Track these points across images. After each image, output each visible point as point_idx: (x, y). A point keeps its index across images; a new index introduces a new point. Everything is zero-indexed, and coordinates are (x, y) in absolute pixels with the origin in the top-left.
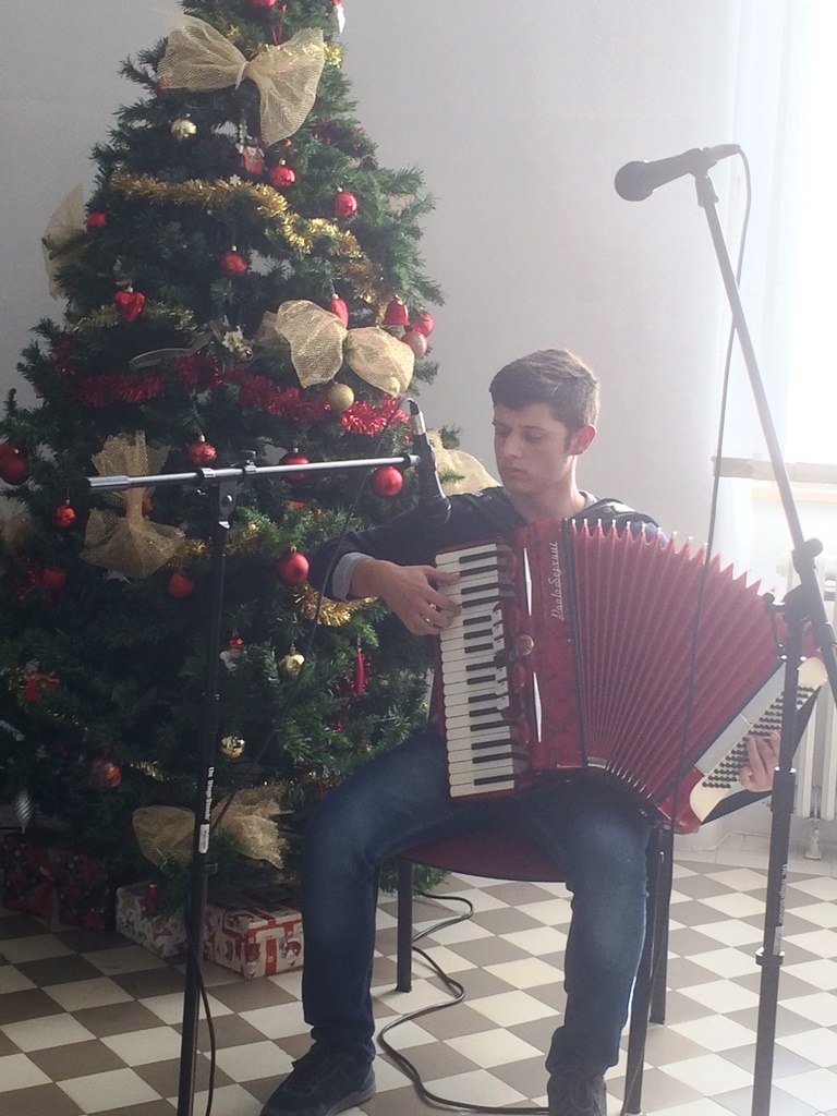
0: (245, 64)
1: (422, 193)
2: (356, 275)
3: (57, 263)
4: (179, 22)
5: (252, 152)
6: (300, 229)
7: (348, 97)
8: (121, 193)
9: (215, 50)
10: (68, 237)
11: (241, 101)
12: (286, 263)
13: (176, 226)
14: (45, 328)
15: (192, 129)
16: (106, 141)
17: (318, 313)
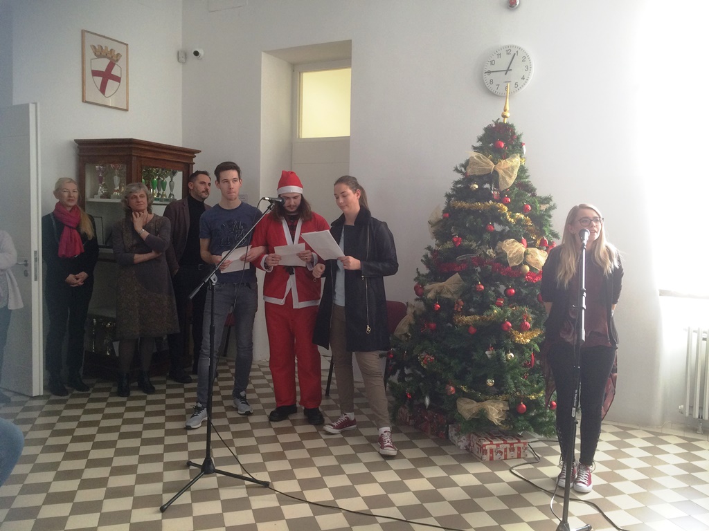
0: (494, 166)
1: (552, 203)
2: (530, 231)
3: (433, 229)
4: (474, 154)
5: (495, 193)
6: (512, 217)
7: (527, 174)
8: (454, 207)
9: (485, 162)
10: (436, 221)
11: (493, 177)
12: (507, 227)
13: (472, 217)
14: (429, 248)
15: (477, 187)
16: (450, 191)
17: (517, 243)
